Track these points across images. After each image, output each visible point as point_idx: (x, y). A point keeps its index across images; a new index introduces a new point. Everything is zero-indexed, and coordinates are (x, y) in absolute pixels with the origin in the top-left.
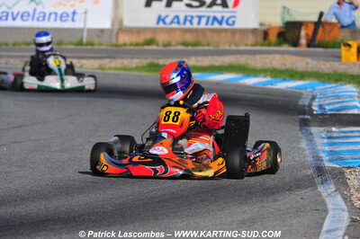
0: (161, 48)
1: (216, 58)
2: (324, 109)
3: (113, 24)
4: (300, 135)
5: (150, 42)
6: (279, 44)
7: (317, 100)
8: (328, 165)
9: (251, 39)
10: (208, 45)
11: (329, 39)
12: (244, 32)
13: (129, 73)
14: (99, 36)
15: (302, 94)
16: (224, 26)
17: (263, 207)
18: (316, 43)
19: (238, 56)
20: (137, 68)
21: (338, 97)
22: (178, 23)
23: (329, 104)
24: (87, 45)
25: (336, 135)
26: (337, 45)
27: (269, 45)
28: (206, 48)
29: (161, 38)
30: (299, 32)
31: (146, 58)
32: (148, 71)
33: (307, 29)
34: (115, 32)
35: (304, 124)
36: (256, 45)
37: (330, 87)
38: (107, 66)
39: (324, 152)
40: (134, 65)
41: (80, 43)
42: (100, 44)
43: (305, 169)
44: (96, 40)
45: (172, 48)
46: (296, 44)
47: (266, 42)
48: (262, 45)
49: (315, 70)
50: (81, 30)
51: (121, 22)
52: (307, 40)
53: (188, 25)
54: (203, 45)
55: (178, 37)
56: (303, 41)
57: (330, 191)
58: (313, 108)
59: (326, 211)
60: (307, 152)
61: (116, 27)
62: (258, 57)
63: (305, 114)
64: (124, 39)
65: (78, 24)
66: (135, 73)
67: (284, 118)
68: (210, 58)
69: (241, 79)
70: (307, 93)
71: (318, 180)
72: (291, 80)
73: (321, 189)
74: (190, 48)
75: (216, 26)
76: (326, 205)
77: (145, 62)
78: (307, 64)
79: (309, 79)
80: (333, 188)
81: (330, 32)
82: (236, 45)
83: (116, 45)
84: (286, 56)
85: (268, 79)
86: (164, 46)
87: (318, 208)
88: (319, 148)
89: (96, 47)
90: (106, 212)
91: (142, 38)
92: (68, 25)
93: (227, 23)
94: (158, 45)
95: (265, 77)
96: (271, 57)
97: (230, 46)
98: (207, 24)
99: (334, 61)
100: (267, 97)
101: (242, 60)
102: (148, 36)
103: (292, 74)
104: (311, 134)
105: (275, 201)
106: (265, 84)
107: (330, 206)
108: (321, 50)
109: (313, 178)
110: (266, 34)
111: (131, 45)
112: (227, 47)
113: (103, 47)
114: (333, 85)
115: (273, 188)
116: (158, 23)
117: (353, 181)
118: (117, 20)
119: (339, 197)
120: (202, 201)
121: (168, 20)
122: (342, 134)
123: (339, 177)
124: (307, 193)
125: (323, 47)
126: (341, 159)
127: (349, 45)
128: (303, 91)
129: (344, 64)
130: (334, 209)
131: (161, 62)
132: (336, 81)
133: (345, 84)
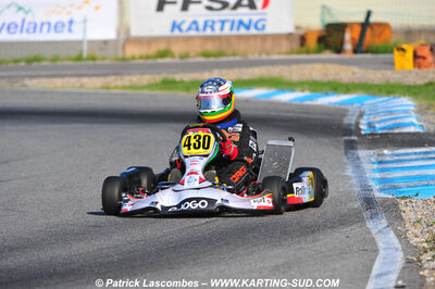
0: (177, 60)
1: (244, 70)
2: (374, 127)
3: (118, 33)
4: (345, 160)
5: (163, 54)
6: (319, 51)
7: (365, 117)
8: (378, 195)
9: (285, 46)
10: (234, 54)
11: (378, 43)
12: (276, 37)
13: (139, 92)
14: (101, 49)
15: (347, 111)
16: (253, 31)
17: (301, 248)
18: (364, 48)
19: (271, 68)
20: (150, 86)
21: (391, 113)
22: (197, 29)
23: (379, 122)
24: (88, 59)
25: (388, 159)
26: (388, 50)
27: (308, 52)
28: (231, 58)
29: (177, 49)
30: (343, 36)
31: (159, 73)
32: (162, 89)
33: (352, 32)
34: (122, 41)
35: (351, 146)
36: (291, 53)
37: (381, 101)
38: (113, 84)
39: (374, 179)
40: (145, 83)
41: (79, 58)
42: (103, 59)
43: (351, 201)
44: (98, 54)
45: (190, 60)
46: (339, 50)
47: (304, 49)
48: (299, 53)
49: (363, 81)
50: (80, 43)
51: (128, 31)
52: (353, 44)
53: (209, 32)
54: (228, 55)
55: (196, 47)
56: (348, 46)
57: (380, 227)
58: (361, 127)
59: (376, 251)
60: (354, 181)
61: (123, 37)
62: (294, 67)
63: (351, 135)
64: (132, 51)
66: (146, 92)
67: (327, 140)
68: (237, 70)
69: (274, 94)
70: (353, 110)
71: (366, 214)
72: (334, 94)
73: (370, 225)
74: (212, 59)
75: (243, 31)
76: (375, 244)
77: (158, 78)
78: (354, 73)
79: (355, 92)
80: (384, 222)
81: (380, 34)
82: (268, 54)
83: (124, 59)
84: (328, 66)
85: (307, 94)
86: (182, 57)
87: (366, 248)
88: (368, 175)
89: (99, 62)
91: (153, 50)
92: (64, 36)
93: (256, 28)
94: (173, 57)
95: (303, 91)
96: (309, 67)
97: (260, 54)
98: (232, 29)
99: (386, 69)
100: (305, 116)
101: (275, 71)
102: (162, 47)
103: (335, 87)
104: (358, 158)
105: (315, 241)
106: (303, 99)
107: (381, 245)
108: (369, 56)
109: (361, 212)
110: (303, 40)
111: (141, 58)
113: (107, 62)
114: (386, 98)
115: (312, 226)
116: (173, 30)
117: (409, 214)
118: (123, 29)
119: (392, 235)
120: (227, 244)
121: (184, 27)
122: (396, 158)
123: (392, 210)
124: (353, 230)
125: (372, 52)
126: (395, 187)
127: (403, 50)
128: (349, 107)
129: (398, 72)
130: (385, 249)
131: (178, 77)
132: (389, 93)
133: (399, 97)
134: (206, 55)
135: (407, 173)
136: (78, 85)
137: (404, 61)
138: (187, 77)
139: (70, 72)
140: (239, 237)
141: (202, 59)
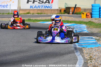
0: (31, 15)
1: (47, 17)
3: (18, 8)
5: (28, 13)
6: (64, 14)
7: (75, 29)
8: (78, 47)
9: (56, 12)
10: (44, 14)
11: (78, 12)
12: (54, 10)
16: (49, 8)
17: (60, 59)
18: (75, 13)
21: (81, 28)
22: (36, 8)
23: (78, 30)
24: (11, 14)
26: (80, 14)
27: (61, 14)
28: (44, 15)
29: (31, 12)
30: (70, 10)
31: (27, 18)
32: (28, 21)
33: (72, 9)
34: (19, 10)
37: (78, 25)
41: (9, 14)
43: (72, 48)
45: (34, 15)
46: (69, 13)
48: (59, 14)
49: (74, 20)
50: (9, 10)
51: (20, 7)
52: (72, 12)
53: (39, 8)
54: (43, 14)
55: (36, 12)
56: (71, 13)
57: (78, 54)
58: (74, 31)
59: (77, 60)
61: (19, 9)
64: (21, 12)
65: (8, 8)
68: (45, 17)
71: (75, 51)
72: (68, 23)
73: (76, 54)
74: (39, 15)
75: (47, 8)
76: (77, 58)
79: (72, 23)
80: (79, 53)
81: (78, 10)
84: (66, 17)
86: (32, 14)
87: (75, 59)
90: (16, 61)
91: (26, 12)
93: (50, 8)
94: (31, 14)
98: (44, 8)
99: (80, 18)
102: (28, 11)
103: (68, 22)
105: (63, 57)
107: (78, 58)
109: (74, 51)
110: (61, 11)
111: (23, 14)
112: (50, 14)
115: (62, 54)
116: (30, 8)
117: (85, 51)
118: (19, 7)
119: (81, 56)
120: (43, 57)
121: (33, 7)
122: (82, 38)
123: (81, 50)
124: (72, 55)
125: (76, 14)
126: (82, 45)
127: (84, 14)
128: (71, 26)
129: (82, 19)
130: (79, 59)
131: (31, 19)
132: (80, 23)
133: (83, 24)
134: (38, 14)
135: (84, 42)
136: (8, 20)
137: (84, 16)
138: (34, 19)
139: (7, 17)
140: (46, 56)
141: (37, 15)
